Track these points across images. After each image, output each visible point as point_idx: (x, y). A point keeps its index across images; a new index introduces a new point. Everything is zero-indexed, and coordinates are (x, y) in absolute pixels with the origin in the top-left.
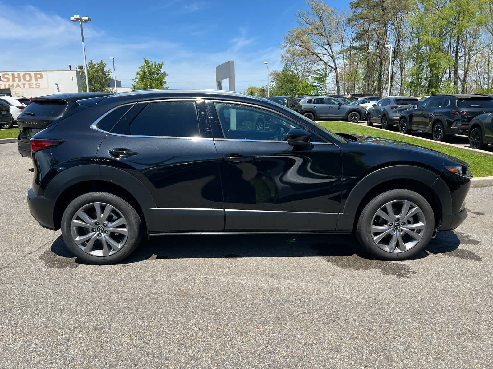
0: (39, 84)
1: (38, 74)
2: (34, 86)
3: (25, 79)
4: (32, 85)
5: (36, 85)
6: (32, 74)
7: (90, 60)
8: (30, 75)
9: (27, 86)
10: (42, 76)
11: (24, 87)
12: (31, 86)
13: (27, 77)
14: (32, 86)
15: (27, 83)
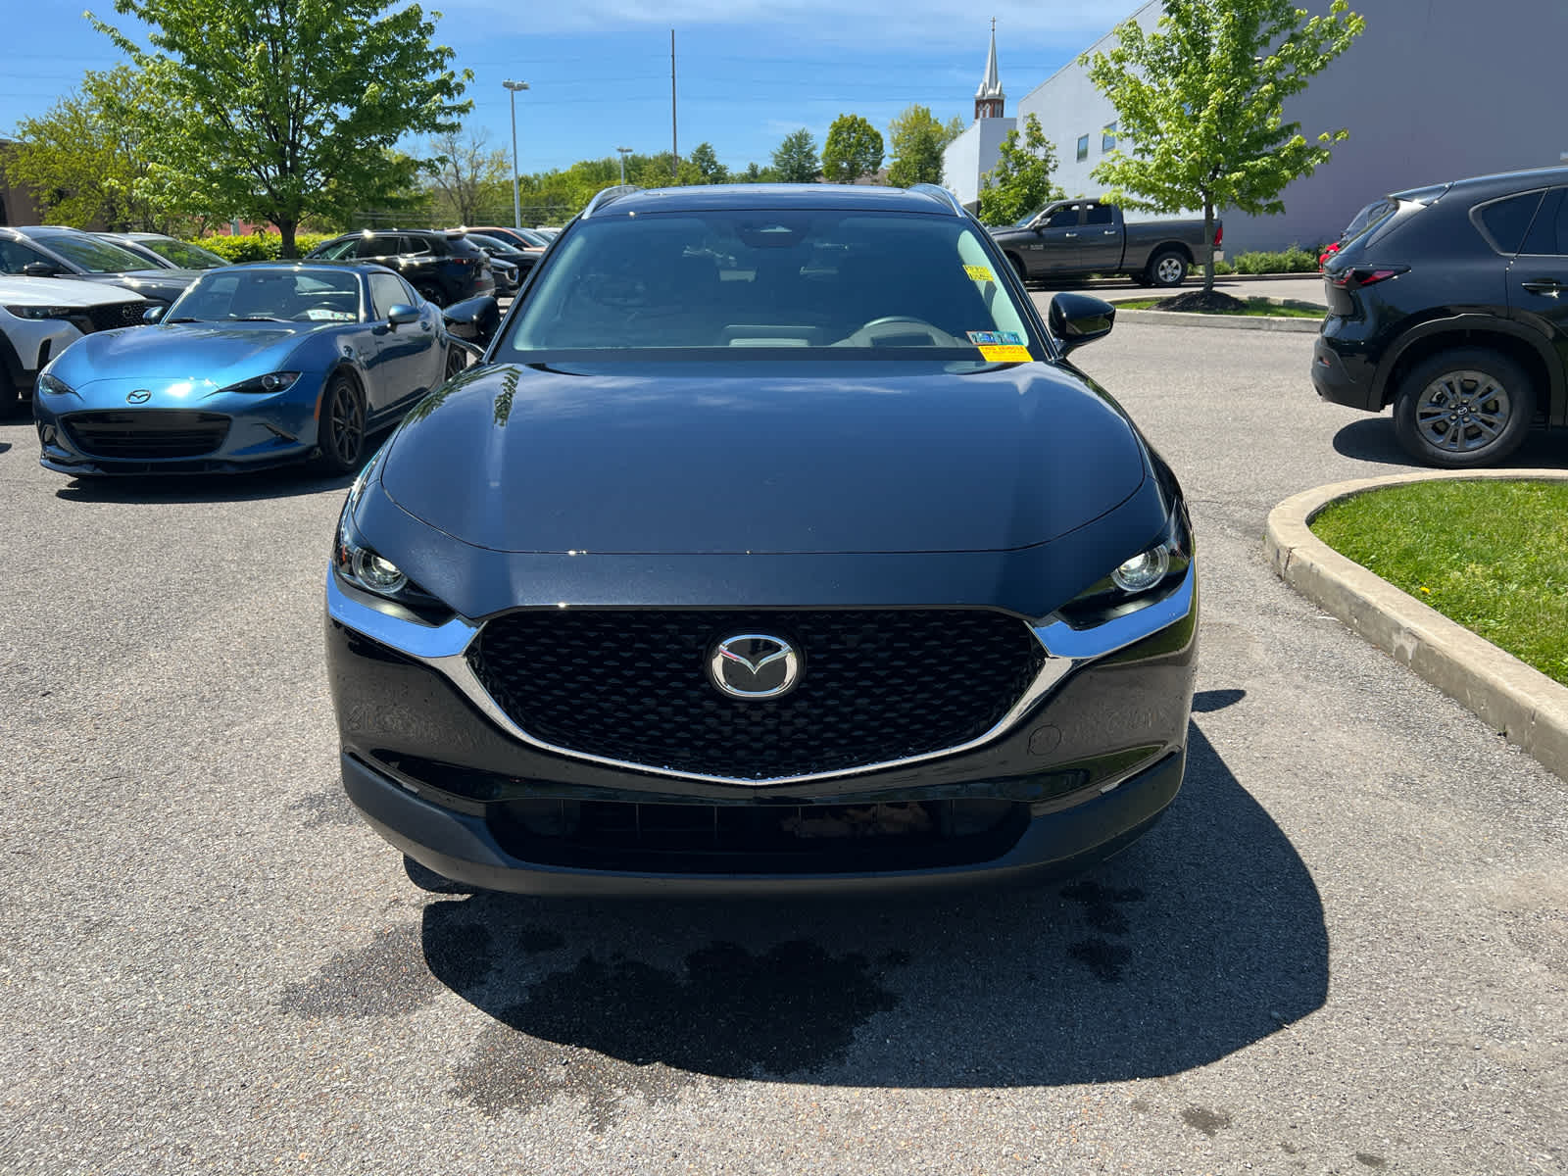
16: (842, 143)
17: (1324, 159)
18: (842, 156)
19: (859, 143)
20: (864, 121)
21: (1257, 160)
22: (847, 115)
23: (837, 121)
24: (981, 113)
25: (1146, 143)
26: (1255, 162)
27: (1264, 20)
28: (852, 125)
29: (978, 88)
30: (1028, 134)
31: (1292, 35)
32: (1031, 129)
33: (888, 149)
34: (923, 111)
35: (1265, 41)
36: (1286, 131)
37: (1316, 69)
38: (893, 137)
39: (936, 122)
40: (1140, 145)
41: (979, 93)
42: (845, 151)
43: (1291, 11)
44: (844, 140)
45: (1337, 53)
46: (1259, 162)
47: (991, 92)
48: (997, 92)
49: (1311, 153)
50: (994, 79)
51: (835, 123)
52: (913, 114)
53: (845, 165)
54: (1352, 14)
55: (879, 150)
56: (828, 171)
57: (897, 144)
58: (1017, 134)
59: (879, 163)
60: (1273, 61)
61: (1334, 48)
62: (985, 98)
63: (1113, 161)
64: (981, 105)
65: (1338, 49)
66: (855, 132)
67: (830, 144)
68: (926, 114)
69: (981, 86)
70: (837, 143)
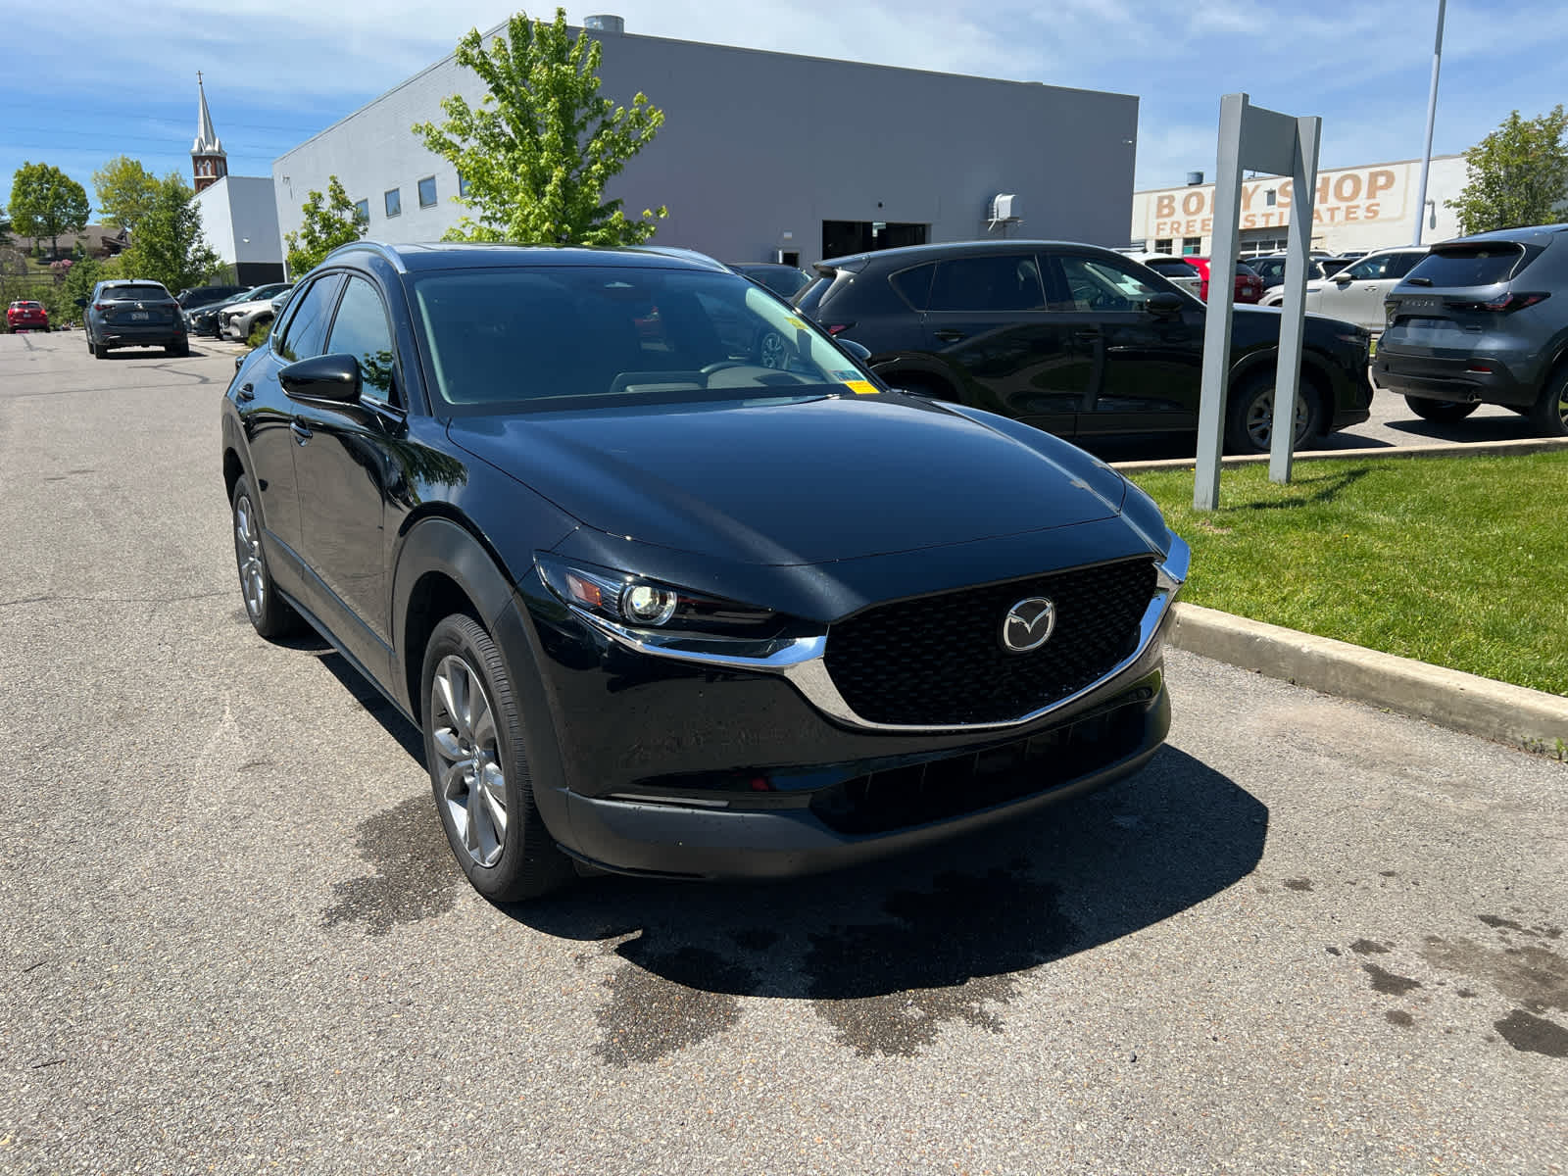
0: (1378, 205)
1: (1382, 173)
2: (1361, 213)
3: (1339, 195)
4: (1355, 212)
5: (1368, 210)
6: (1364, 175)
7: (1510, 112)
8: (1357, 180)
9: (1340, 216)
10: (1391, 179)
11: (1332, 218)
12: (1352, 216)
13: (1348, 188)
14: (1355, 215)
15: (1343, 205)
16: (33, 195)
17: (652, 233)
18: (36, 208)
19: (58, 196)
20: (56, 171)
21: (597, 231)
22: (35, 162)
23: (23, 170)
24: (201, 170)
25: (494, 211)
26: (595, 233)
27: (578, 106)
28: (43, 175)
29: (193, 143)
30: (332, 197)
31: (604, 121)
32: (335, 191)
33: (95, 203)
34: (132, 163)
35: (583, 126)
36: (612, 206)
37: (632, 153)
38: (99, 190)
39: (150, 176)
40: (488, 213)
41: (196, 148)
42: (39, 203)
43: (599, 101)
44: (35, 191)
45: (646, 139)
46: (599, 233)
47: (209, 148)
48: (216, 149)
49: (639, 228)
50: (210, 136)
51: (19, 171)
52: (120, 165)
53: (40, 219)
54: (651, 107)
55: (82, 204)
56: (19, 225)
57: (106, 198)
58: (320, 196)
59: (86, 218)
60: (599, 145)
61: (643, 137)
62: (203, 154)
63: (464, 227)
64: (200, 162)
65: (646, 137)
66: (47, 182)
67: (16, 196)
68: (137, 167)
69: (197, 141)
70: (26, 194)
